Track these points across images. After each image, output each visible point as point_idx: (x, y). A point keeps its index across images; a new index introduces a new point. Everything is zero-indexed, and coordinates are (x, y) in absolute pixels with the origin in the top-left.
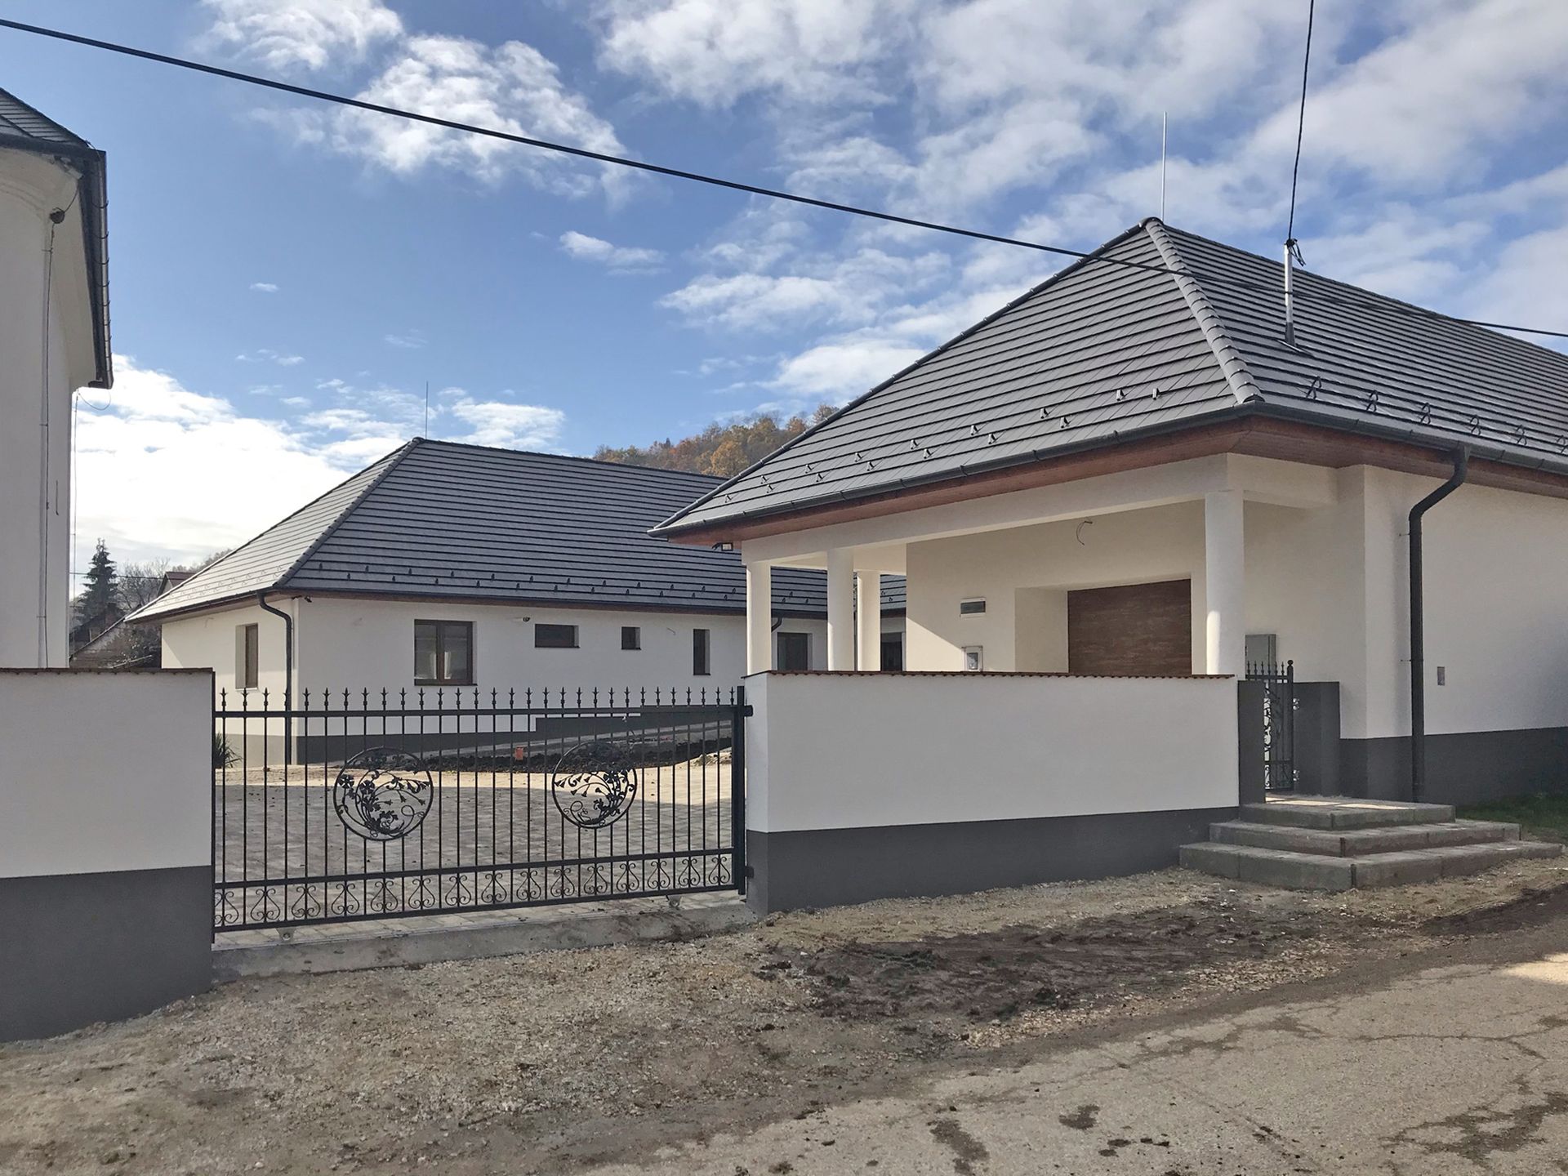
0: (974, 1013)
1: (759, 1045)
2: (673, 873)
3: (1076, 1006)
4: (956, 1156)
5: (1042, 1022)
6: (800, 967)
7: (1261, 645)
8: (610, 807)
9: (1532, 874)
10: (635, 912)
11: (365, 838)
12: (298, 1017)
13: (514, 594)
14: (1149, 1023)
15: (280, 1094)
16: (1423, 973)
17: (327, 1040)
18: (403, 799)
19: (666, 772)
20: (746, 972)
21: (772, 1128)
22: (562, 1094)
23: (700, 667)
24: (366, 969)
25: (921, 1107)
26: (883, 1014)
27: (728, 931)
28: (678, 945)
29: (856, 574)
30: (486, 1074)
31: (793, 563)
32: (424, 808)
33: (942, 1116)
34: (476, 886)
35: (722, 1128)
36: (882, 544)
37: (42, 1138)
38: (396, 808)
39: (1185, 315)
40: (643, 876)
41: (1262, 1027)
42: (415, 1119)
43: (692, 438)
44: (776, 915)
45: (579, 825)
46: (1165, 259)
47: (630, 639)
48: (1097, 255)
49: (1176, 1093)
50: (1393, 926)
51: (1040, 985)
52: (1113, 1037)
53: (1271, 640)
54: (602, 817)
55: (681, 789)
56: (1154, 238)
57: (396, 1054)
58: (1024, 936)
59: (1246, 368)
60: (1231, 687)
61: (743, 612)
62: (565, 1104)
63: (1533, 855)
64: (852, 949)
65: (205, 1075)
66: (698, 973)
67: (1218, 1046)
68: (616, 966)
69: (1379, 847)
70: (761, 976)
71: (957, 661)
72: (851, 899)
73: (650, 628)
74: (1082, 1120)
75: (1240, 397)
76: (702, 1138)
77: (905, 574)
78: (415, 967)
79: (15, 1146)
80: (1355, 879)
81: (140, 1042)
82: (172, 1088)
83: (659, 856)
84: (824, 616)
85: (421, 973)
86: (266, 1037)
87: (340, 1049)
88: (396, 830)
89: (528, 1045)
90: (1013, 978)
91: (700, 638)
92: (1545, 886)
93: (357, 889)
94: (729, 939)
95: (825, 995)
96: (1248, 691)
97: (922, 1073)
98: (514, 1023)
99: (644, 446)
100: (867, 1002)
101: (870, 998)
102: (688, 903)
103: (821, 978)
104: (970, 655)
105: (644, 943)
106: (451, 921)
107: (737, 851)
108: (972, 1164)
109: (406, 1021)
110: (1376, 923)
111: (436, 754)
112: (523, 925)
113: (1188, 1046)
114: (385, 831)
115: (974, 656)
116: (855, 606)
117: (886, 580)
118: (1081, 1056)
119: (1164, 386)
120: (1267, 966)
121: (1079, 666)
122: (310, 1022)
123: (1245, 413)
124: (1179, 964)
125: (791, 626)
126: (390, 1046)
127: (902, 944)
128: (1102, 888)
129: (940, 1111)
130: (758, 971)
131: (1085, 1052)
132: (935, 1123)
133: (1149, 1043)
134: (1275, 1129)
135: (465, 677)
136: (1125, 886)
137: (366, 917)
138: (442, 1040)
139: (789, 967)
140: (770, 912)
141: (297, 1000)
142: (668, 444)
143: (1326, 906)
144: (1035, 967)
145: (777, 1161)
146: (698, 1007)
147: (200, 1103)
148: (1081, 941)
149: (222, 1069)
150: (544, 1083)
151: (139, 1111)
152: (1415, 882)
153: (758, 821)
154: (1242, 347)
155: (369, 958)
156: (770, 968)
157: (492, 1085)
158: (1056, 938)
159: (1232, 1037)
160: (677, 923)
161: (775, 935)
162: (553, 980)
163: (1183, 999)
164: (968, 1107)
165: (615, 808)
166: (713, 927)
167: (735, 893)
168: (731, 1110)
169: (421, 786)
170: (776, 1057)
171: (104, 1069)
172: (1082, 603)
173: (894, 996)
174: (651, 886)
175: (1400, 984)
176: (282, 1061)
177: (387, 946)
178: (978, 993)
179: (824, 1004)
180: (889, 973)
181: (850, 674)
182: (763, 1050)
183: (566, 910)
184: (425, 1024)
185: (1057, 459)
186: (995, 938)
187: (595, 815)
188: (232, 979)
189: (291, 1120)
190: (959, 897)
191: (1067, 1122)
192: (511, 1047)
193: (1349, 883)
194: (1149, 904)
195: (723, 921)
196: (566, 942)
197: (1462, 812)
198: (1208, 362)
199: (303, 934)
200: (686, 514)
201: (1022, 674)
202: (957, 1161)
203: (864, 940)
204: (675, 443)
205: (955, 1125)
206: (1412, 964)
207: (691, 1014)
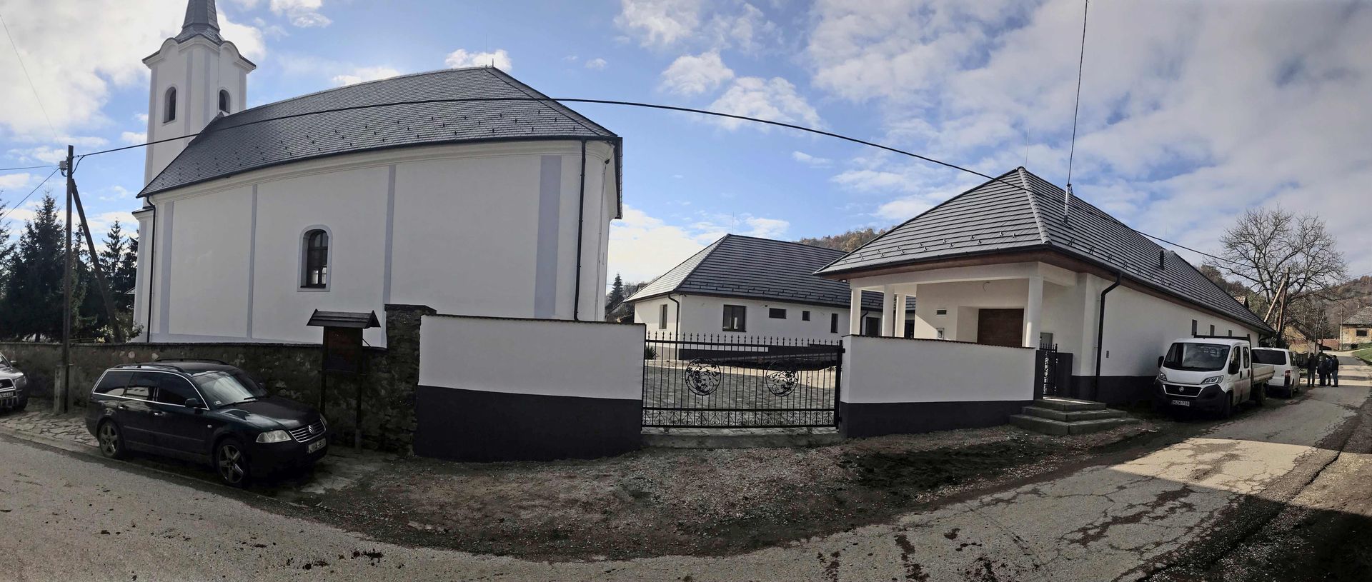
0: (921, 486)
1: (835, 497)
2: (811, 417)
3: (960, 483)
4: (903, 552)
5: (946, 491)
6: (856, 463)
7: (1047, 337)
8: (788, 387)
9: (1127, 430)
10: (795, 434)
11: (696, 394)
12: (668, 466)
13: (762, 296)
14: (986, 492)
15: (659, 496)
16: (1084, 469)
17: (677, 477)
18: (710, 379)
19: (815, 373)
20: (834, 463)
21: (835, 535)
22: (759, 512)
23: (834, 330)
24: (693, 449)
25: (893, 529)
26: (886, 486)
27: (830, 445)
28: (810, 450)
29: (896, 296)
30: (731, 500)
31: (874, 289)
32: (718, 383)
33: (901, 533)
34: (735, 417)
35: (816, 534)
36: (910, 283)
37: (584, 499)
38: (707, 382)
39: (1028, 206)
40: (797, 418)
41: (1026, 493)
42: (704, 516)
43: (840, 236)
44: (850, 439)
45: (775, 394)
46: (1024, 184)
47: (806, 316)
48: (998, 179)
49: (988, 523)
50: (1079, 450)
51: (948, 474)
52: (971, 498)
53: (1051, 335)
54: (784, 392)
55: (821, 381)
56: (1021, 174)
57: (700, 487)
58: (945, 452)
59: (1047, 230)
60: (1033, 354)
61: (849, 307)
62: (760, 516)
63: (1131, 423)
64: (878, 457)
65: (635, 484)
66: (815, 463)
67: (1008, 502)
68: (786, 457)
69: (1080, 418)
70: (840, 466)
71: (934, 334)
72: (880, 433)
73: (815, 313)
74: (952, 536)
75: (1043, 241)
76: (808, 537)
77: (915, 296)
78: (711, 450)
79: (577, 501)
80: (1070, 431)
81: (617, 467)
82: (625, 488)
83: (806, 410)
84: (881, 311)
85: (713, 453)
86: (656, 472)
87: (681, 481)
88: (707, 391)
89: (749, 488)
90: (939, 471)
91: (834, 318)
92: (1131, 435)
93: (692, 414)
94: (830, 449)
95: (864, 476)
96: (1040, 355)
97: (897, 513)
98: (744, 479)
99: (819, 238)
100: (880, 480)
101: (882, 478)
102: (816, 431)
103: (863, 468)
104: (939, 331)
105: (798, 448)
106: (726, 431)
107: (836, 410)
108: (908, 556)
109: (705, 473)
110: (1074, 449)
111: (729, 359)
112: (753, 436)
113: (998, 501)
114: (703, 391)
115: (941, 332)
116: (895, 308)
117: (908, 298)
118: (958, 505)
119: (1017, 233)
120: (1034, 467)
121: (982, 340)
122: (672, 469)
123: (1044, 247)
124: (1001, 466)
125: (871, 315)
126: (698, 482)
127: (898, 454)
128: (979, 432)
129: (900, 530)
130: (839, 463)
131: (959, 504)
132: (897, 536)
133: (983, 500)
134: (1021, 537)
135: (742, 328)
136: (987, 432)
137: (694, 427)
138: (717, 483)
139: (851, 462)
140: (848, 437)
141: (668, 459)
142: (829, 238)
143: (1059, 442)
144: (948, 466)
145: (835, 551)
146: (813, 478)
147: (633, 496)
148: (967, 455)
149: (640, 482)
150: (753, 506)
151: (614, 495)
152: (1089, 433)
153: (845, 398)
154: (1047, 222)
155: (693, 444)
156: (844, 462)
157: (733, 505)
158: (958, 453)
159: (1014, 497)
160: (810, 440)
161: (849, 448)
162: (761, 460)
163: (1001, 481)
164: (911, 529)
165: (789, 389)
166: (824, 442)
167: (834, 428)
168: (821, 525)
169: (717, 374)
170: (841, 503)
171: (605, 476)
172: (984, 314)
173: (891, 478)
174: (802, 422)
175: (1076, 474)
176: (661, 483)
177: (701, 439)
178: (924, 477)
179: (864, 480)
180: (890, 467)
181: (890, 338)
182: (837, 499)
183: (770, 430)
184: (712, 475)
185: (975, 256)
186: (934, 452)
187: (782, 391)
188: (647, 446)
189: (662, 509)
190: (923, 434)
191: (947, 536)
192: (742, 489)
193: (1067, 432)
194: (994, 439)
195: (829, 440)
196: (768, 445)
197: (1109, 406)
198: (1034, 226)
199: (673, 431)
200: (828, 267)
201: (957, 342)
202: (903, 554)
203: (883, 452)
204: (832, 237)
205: (904, 537)
206: (1083, 465)
207: (810, 481)
